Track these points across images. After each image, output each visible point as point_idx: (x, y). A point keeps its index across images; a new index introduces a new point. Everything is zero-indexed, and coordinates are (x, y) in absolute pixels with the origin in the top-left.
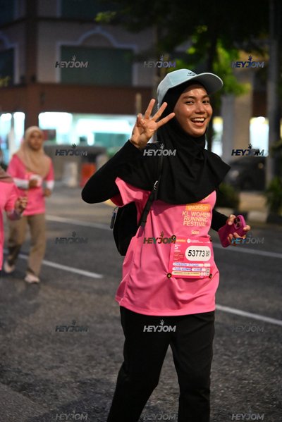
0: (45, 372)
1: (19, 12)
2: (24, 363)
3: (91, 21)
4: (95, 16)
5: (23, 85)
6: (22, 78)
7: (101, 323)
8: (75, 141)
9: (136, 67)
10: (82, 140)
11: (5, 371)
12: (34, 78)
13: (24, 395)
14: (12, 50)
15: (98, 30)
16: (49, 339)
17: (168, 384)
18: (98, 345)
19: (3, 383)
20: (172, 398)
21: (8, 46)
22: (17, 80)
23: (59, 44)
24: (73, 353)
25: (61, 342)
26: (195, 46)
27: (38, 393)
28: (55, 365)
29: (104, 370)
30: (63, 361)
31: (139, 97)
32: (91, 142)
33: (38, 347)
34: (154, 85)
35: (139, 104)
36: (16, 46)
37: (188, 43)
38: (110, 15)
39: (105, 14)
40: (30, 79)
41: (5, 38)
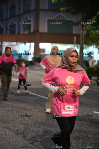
0: (41, 137)
1: (33, 7)
2: (33, 133)
3: (58, 11)
4: (60, 9)
5: (34, 33)
6: (34, 30)
9: (74, 27)
11: (27, 136)
13: (33, 145)
14: (30, 21)
15: (61, 14)
16: (42, 124)
19: (26, 140)
21: (29, 19)
22: (32, 31)
23: (47, 19)
24: (51, 130)
25: (47, 126)
26: (95, 20)
27: (38, 145)
28: (44, 134)
30: (47, 133)
31: (75, 38)
33: (38, 127)
34: (81, 33)
35: (75, 40)
36: (32, 19)
37: (93, 19)
38: (65, 8)
39: (63, 8)
40: (37, 31)
41: (28, 17)
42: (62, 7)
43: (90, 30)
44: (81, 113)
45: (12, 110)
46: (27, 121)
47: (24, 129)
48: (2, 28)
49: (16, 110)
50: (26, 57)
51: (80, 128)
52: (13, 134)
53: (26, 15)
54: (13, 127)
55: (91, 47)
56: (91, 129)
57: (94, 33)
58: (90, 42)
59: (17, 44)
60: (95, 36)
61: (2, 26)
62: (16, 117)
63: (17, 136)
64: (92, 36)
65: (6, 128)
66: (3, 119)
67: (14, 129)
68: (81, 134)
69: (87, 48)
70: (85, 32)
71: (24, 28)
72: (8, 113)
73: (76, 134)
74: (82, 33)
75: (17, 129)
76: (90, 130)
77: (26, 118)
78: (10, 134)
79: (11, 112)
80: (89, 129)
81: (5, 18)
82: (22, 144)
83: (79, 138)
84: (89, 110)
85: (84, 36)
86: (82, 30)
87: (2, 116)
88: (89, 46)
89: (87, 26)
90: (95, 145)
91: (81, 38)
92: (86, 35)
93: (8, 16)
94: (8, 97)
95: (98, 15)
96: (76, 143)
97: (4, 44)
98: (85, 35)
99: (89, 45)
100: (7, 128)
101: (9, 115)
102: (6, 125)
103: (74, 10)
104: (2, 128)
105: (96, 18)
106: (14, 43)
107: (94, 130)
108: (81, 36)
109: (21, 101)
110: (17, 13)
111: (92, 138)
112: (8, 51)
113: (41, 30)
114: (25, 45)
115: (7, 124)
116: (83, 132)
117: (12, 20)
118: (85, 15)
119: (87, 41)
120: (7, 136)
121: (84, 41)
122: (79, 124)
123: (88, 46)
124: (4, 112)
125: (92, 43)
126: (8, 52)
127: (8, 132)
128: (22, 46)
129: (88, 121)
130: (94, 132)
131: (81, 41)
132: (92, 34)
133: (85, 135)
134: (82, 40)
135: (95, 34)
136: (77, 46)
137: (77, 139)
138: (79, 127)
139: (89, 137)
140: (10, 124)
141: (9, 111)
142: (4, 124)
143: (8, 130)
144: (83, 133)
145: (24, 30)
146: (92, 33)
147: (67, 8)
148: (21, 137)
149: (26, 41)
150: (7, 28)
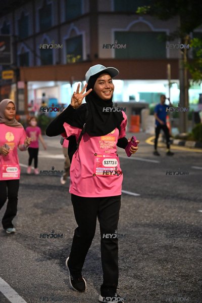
1: (85, 9)
3: (134, 13)
4: (137, 10)
5: (89, 61)
6: (88, 56)
7: (136, 227)
8: (126, 100)
10: (131, 98)
12: (96, 56)
14: (81, 37)
15: (141, 19)
17: (178, 269)
18: (132, 242)
20: (180, 279)
21: (78, 33)
22: (85, 58)
23: (113, 30)
29: (135, 260)
31: (169, 66)
32: (137, 99)
34: (180, 57)
35: (169, 72)
36: (83, 33)
38: (146, 8)
39: (142, 7)
40: (94, 56)
41: (76, 29)
42: (140, 6)
43: (198, 49)
44: (177, 214)
45: (42, 214)
47: (62, 249)
48: (27, 53)
51: (170, 242)
53: (72, 26)
54: (42, 245)
56: (191, 243)
58: (197, 73)
59: (56, 86)
61: (27, 50)
64: (200, 61)
65: (29, 248)
66: (24, 231)
67: (44, 250)
68: (172, 253)
71: (68, 53)
72: (33, 220)
73: (161, 254)
74: (183, 56)
75: (50, 250)
76: (189, 246)
77: (68, 229)
79: (40, 218)
80: (188, 243)
81: (30, 33)
82: (58, 275)
83: (166, 260)
84: (193, 207)
85: (185, 61)
87: (23, 226)
91: (180, 66)
93: (38, 30)
97: (31, 85)
100: (31, 248)
101: (35, 225)
102: (29, 243)
104: (20, 248)
106: (52, 84)
107: (196, 245)
108: (180, 62)
110: (54, 23)
111: (191, 260)
113: (102, 55)
114: (71, 86)
115: (30, 240)
116: (176, 249)
117: (45, 36)
119: (191, 71)
120: (29, 262)
121: (186, 72)
123: (193, 82)
124: (26, 219)
127: (32, 255)
128: (67, 89)
129: (187, 228)
130: (196, 249)
131: (181, 73)
132: (201, 56)
133: (179, 254)
134: (183, 70)
137: (163, 263)
138: (170, 241)
139: (186, 258)
141: (36, 216)
142: (25, 240)
143: (32, 252)
144: (175, 251)
145: (69, 56)
146: (201, 54)
147: (149, 7)
148: (56, 263)
149: (73, 78)
150: (35, 55)
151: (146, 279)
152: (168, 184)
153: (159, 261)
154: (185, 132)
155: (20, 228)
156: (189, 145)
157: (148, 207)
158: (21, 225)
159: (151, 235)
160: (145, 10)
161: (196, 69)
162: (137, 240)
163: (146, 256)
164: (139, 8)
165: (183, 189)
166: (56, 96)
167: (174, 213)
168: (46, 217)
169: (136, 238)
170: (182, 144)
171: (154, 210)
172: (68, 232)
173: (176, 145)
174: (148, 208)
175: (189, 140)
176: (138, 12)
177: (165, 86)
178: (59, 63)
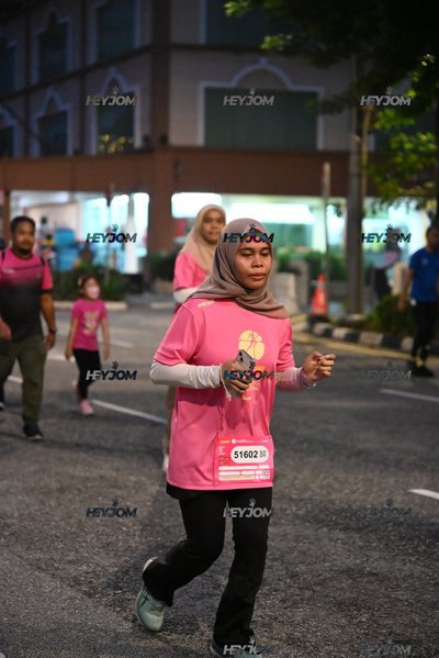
0: (191, 602)
1: (141, 36)
3: (254, 50)
4: (262, 42)
5: (148, 149)
6: (146, 139)
7: (275, 523)
9: (321, 121)
11: (129, 600)
12: (164, 139)
15: (263, 62)
17: (385, 626)
18: (273, 560)
19: (125, 619)
21: (125, 89)
22: (138, 142)
23: (203, 85)
26: (415, 87)
28: (205, 591)
29: (283, 601)
30: (217, 586)
31: (327, 168)
34: (353, 148)
35: (327, 180)
36: (137, 89)
37: (406, 83)
38: (283, 39)
39: (275, 38)
40: (158, 141)
41: (120, 78)
42: (271, 34)
43: (394, 131)
44: (362, 498)
45: (61, 490)
46: (128, 533)
47: (116, 572)
48: (10, 129)
49: (80, 491)
50: (115, 257)
51: (358, 562)
52: (71, 592)
53: (113, 71)
54: (69, 562)
55: (398, 206)
56: (405, 564)
57: (408, 146)
58: (390, 184)
59: (72, 202)
60: (414, 158)
61: (10, 121)
62: (80, 521)
63: (89, 602)
64: (399, 159)
65: (39, 568)
66: (25, 527)
67: (74, 574)
68: (365, 588)
69: (379, 213)
70: (369, 144)
71: (102, 132)
72: (42, 503)
73: (342, 589)
74: (360, 145)
75: (88, 573)
76: (400, 571)
77: (123, 524)
78: (60, 595)
79: (58, 498)
80: (398, 565)
81: (19, 84)
82: (112, 634)
83: (355, 604)
84: (397, 481)
85: (365, 157)
86: (359, 133)
87: (21, 515)
88: (390, 204)
89: (380, 114)
90: (426, 633)
91: (353, 168)
92: (373, 157)
93: (35, 79)
94: (41, 434)
95: (424, 64)
96: (343, 628)
97: (18, 199)
98: (370, 154)
99: (388, 198)
100: (44, 567)
101: (47, 513)
102: (39, 555)
103: (324, 47)
104: (20, 566)
105: (416, 79)
106: (62, 197)
107: (418, 570)
108: (353, 159)
109: (100, 448)
110: (71, 66)
111: (411, 604)
112: (23, 233)
113: (177, 138)
114: (109, 204)
115: (41, 549)
116: (373, 579)
117: (50, 92)
118: (369, 66)
119: (378, 179)
120: (44, 601)
121: (364, 181)
122: (354, 542)
123: (382, 203)
124: (27, 499)
125: (401, 190)
126: (21, 238)
127: (49, 584)
128: (97, 208)
129: (390, 529)
130: (419, 578)
131: (354, 182)
132: (401, 148)
133: (383, 590)
134: (360, 176)
135: (415, 151)
136: (334, 205)
137: (349, 610)
138: (356, 558)
139: (400, 600)
140: (56, 549)
141: (48, 493)
142: (28, 549)
143: (48, 578)
144: (371, 583)
145: (103, 137)
146: (401, 143)
147: (289, 37)
148: (106, 606)
149: (112, 186)
150: (28, 131)
151: (316, 647)
152: (333, 428)
153: (340, 605)
154: (358, 311)
155: (14, 521)
156: (368, 341)
157: (295, 478)
158: (16, 515)
159: (311, 543)
160: (281, 42)
161: (389, 176)
162: (282, 556)
163: (308, 594)
164: (268, 39)
165: (369, 440)
166: (72, 225)
167: (357, 494)
168: (70, 496)
169: (278, 549)
170: (352, 338)
171: (311, 486)
172: (124, 532)
173: (338, 340)
174: (297, 482)
175: (369, 329)
176: (264, 46)
177: (311, 209)
178: (79, 152)
